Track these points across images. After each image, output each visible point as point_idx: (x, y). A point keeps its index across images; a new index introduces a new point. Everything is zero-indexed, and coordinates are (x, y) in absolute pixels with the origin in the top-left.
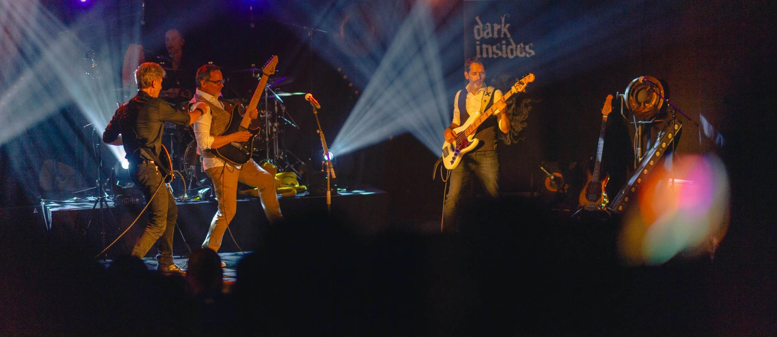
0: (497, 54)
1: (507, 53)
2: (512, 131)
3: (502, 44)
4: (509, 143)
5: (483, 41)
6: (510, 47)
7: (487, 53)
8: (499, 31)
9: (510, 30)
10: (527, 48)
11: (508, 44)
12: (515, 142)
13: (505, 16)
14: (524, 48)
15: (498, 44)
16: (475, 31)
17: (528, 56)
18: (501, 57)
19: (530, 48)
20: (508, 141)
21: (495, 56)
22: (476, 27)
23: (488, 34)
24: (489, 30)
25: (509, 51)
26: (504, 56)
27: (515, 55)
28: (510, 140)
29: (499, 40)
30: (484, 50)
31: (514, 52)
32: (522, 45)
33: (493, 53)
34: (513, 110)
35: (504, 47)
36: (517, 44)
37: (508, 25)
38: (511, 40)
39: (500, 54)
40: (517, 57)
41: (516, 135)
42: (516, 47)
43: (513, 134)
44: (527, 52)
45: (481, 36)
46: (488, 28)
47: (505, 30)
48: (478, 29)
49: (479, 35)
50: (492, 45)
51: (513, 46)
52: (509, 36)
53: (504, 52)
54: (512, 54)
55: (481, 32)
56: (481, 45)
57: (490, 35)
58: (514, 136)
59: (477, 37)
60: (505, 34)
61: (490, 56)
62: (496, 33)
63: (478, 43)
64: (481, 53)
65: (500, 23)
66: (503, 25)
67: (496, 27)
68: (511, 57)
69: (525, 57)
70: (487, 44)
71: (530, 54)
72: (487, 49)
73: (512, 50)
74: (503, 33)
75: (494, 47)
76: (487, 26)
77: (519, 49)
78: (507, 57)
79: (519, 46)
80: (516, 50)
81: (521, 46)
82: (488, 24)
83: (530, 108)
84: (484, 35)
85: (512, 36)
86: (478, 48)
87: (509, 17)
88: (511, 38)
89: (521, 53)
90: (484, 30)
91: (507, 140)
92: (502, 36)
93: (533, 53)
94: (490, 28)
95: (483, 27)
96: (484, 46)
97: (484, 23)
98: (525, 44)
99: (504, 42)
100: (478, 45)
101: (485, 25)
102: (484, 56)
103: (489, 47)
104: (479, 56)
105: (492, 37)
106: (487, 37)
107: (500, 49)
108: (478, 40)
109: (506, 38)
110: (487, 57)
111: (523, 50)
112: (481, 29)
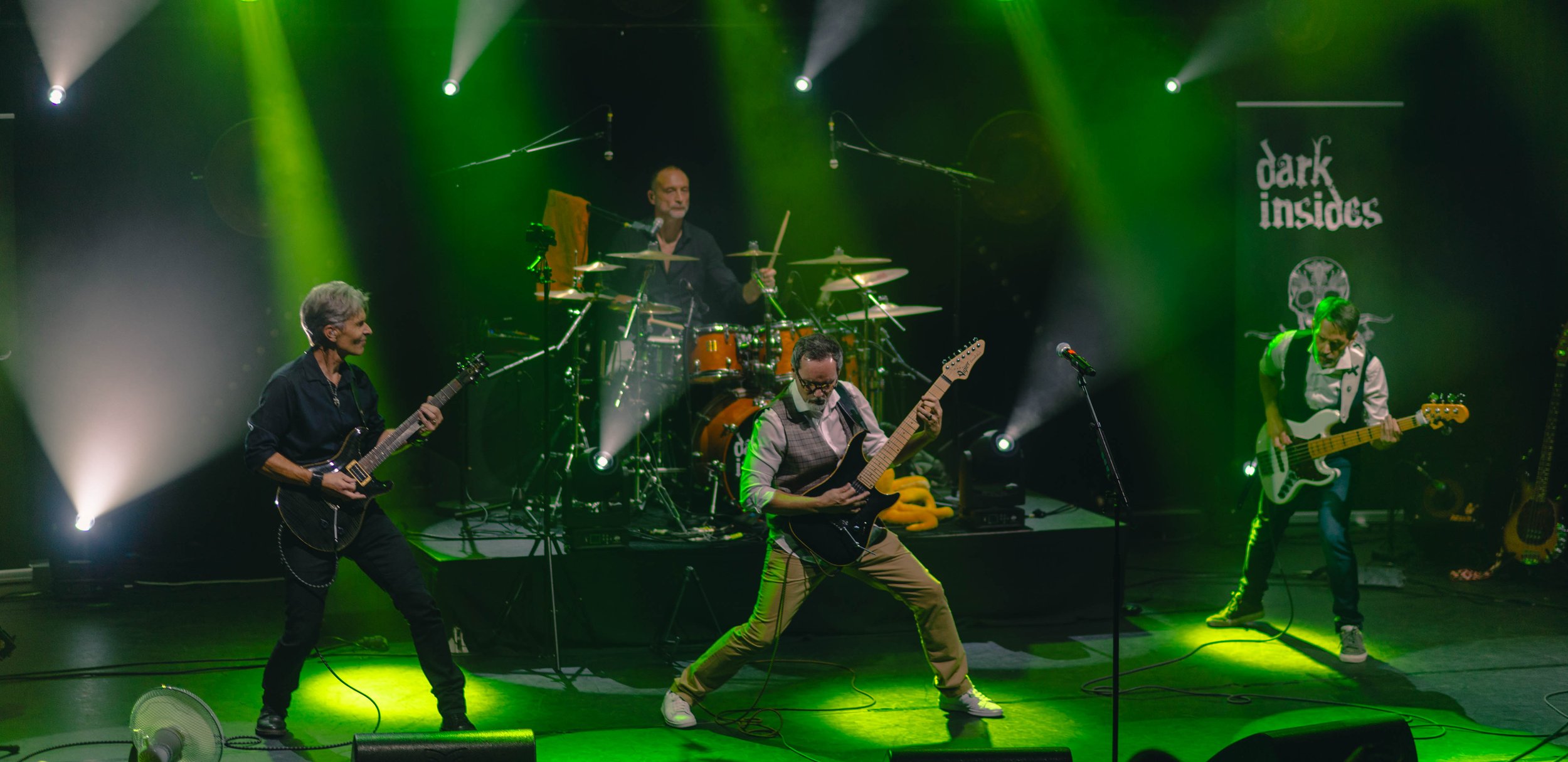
0: (1303, 221)
1: (1324, 219)
3: (1313, 200)
5: (1275, 192)
6: (1330, 206)
7: (1284, 219)
8: (1309, 172)
9: (1330, 168)
10: (1366, 207)
11: (1327, 198)
13: (1321, 139)
14: (1360, 208)
15: (1307, 200)
16: (1260, 172)
17: (1367, 225)
18: (1311, 227)
19: (1373, 208)
21: (1299, 225)
22: (1262, 163)
23: (1285, 177)
24: (1289, 169)
25: (1328, 214)
26: (1319, 224)
27: (1340, 222)
29: (1309, 191)
30: (1277, 213)
31: (1339, 217)
32: (1355, 201)
33: (1296, 218)
36: (1345, 198)
37: (1328, 160)
38: (1334, 192)
39: (1309, 219)
40: (1344, 227)
42: (1344, 206)
44: (1365, 218)
45: (1272, 181)
46: (1286, 165)
47: (1321, 169)
49: (1267, 179)
50: (1294, 200)
51: (1337, 203)
52: (1329, 181)
53: (1319, 215)
54: (1335, 219)
55: (1272, 173)
56: (1270, 200)
57: (1291, 181)
59: (1263, 185)
60: (1321, 178)
61: (1290, 224)
62: (1301, 176)
63: (1264, 196)
64: (1271, 219)
65: (1310, 154)
66: (1317, 159)
67: (1304, 163)
68: (1332, 227)
69: (1362, 227)
70: (1283, 198)
71: (1371, 220)
72: (1283, 210)
73: (1334, 214)
74: (1316, 176)
76: (1285, 161)
77: (1348, 211)
78: (1325, 228)
79: (1348, 204)
80: (1343, 212)
81: (1353, 206)
82: (1287, 157)
83: (1369, 335)
84: (1277, 179)
85: (1335, 183)
86: (1264, 206)
87: (1330, 142)
88: (1334, 187)
89: (1353, 219)
90: (1277, 169)
92: (1315, 182)
93: (1378, 219)
95: (1276, 162)
96: (1278, 203)
97: (1278, 154)
98: (1362, 200)
99: (1318, 195)
100: (1264, 200)
101: (1280, 159)
102: (1278, 223)
103: (1288, 205)
104: (1265, 224)
105: (1295, 184)
106: (1283, 184)
107: (1310, 209)
108: (1264, 191)
109: (1322, 186)
110: (1284, 227)
111: (1358, 212)
112: (1272, 167)
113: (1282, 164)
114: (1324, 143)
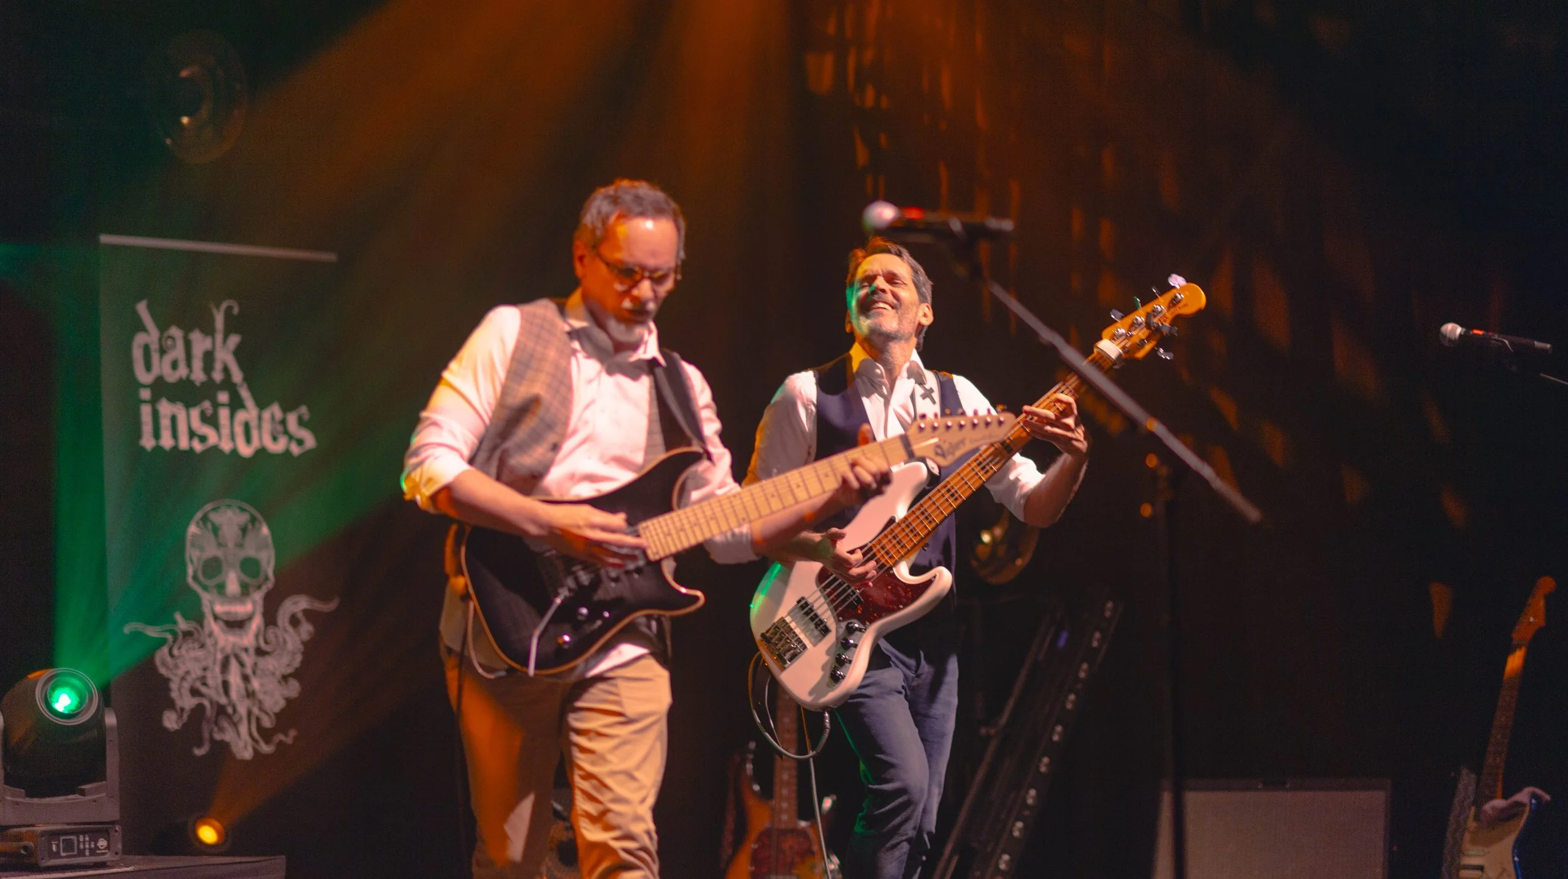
0: (203, 439)
1: (233, 437)
2: (256, 711)
3: (216, 405)
4: (248, 755)
5: (161, 388)
6: (241, 416)
7: (175, 435)
8: (209, 358)
9: (238, 353)
10: (292, 420)
11: (236, 404)
12: (266, 749)
13: (224, 306)
14: (283, 422)
15: (207, 404)
16: (137, 354)
17: (295, 450)
18: (215, 450)
19: (301, 422)
20: (245, 747)
21: (198, 446)
22: (140, 339)
23: (174, 365)
24: (179, 352)
25: (239, 430)
26: (226, 446)
27: (256, 443)
28: (249, 740)
29: (208, 390)
30: (165, 423)
31: (255, 434)
32: (276, 410)
33: (192, 434)
34: (257, 636)
35: (224, 414)
36: (262, 405)
37: (234, 340)
38: (245, 393)
39: (212, 438)
40: (262, 452)
41: (267, 723)
42: (260, 418)
43: (258, 719)
44: (291, 438)
45: (156, 371)
46: (174, 346)
47: (225, 356)
48: (147, 349)
49: (148, 367)
50: (188, 405)
51: (249, 413)
52: (237, 376)
53: (225, 431)
54: (248, 439)
55: (155, 357)
56: (154, 401)
57: (182, 371)
58: (260, 728)
59: (144, 377)
60: (226, 370)
61: (184, 444)
62: (198, 364)
63: (145, 394)
64: (156, 434)
65: (208, 330)
66: (219, 337)
67: (200, 343)
68: (246, 451)
69: (287, 453)
70: (172, 400)
71: (300, 442)
72: (174, 419)
73: (247, 429)
74: (218, 366)
75: (195, 413)
76: (172, 338)
77: (267, 426)
78: (234, 452)
79: (266, 415)
80: (260, 427)
81: (273, 418)
82: (175, 332)
83: (306, 629)
84: (162, 367)
85: (246, 379)
86: (145, 412)
87: (236, 311)
88: (245, 385)
89: (275, 439)
90: (163, 351)
91: (241, 744)
92: (218, 376)
93: (310, 441)
94: (180, 344)
95: (160, 340)
96: (166, 408)
97: (163, 327)
98: (286, 409)
99: (223, 397)
100: (145, 402)
101: (166, 335)
102: (167, 442)
103: (179, 410)
104: (148, 442)
105: (188, 377)
106: (171, 377)
107: (211, 420)
108: (145, 386)
109: (228, 384)
110: (175, 448)
111: (280, 428)
112: (154, 346)
113: (169, 342)
114: (228, 311)
